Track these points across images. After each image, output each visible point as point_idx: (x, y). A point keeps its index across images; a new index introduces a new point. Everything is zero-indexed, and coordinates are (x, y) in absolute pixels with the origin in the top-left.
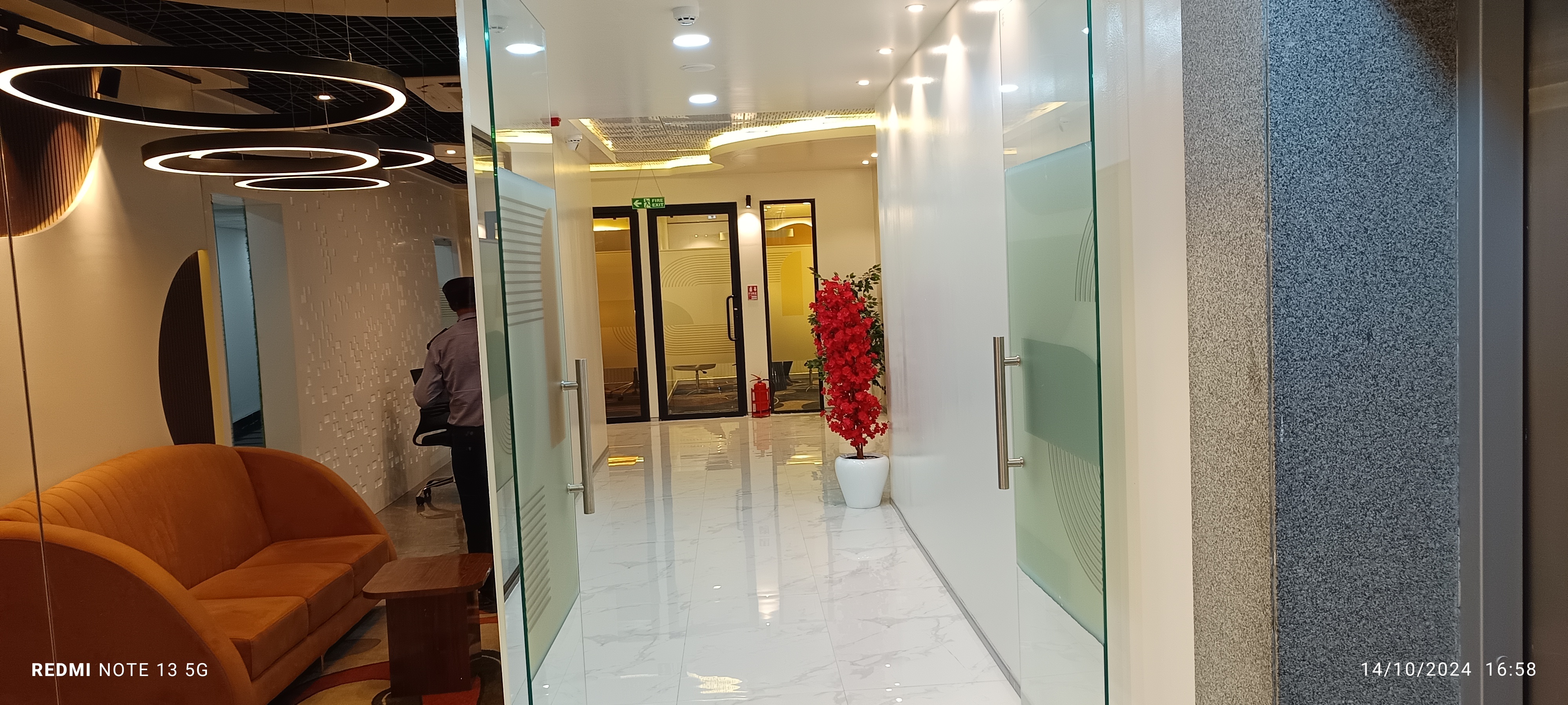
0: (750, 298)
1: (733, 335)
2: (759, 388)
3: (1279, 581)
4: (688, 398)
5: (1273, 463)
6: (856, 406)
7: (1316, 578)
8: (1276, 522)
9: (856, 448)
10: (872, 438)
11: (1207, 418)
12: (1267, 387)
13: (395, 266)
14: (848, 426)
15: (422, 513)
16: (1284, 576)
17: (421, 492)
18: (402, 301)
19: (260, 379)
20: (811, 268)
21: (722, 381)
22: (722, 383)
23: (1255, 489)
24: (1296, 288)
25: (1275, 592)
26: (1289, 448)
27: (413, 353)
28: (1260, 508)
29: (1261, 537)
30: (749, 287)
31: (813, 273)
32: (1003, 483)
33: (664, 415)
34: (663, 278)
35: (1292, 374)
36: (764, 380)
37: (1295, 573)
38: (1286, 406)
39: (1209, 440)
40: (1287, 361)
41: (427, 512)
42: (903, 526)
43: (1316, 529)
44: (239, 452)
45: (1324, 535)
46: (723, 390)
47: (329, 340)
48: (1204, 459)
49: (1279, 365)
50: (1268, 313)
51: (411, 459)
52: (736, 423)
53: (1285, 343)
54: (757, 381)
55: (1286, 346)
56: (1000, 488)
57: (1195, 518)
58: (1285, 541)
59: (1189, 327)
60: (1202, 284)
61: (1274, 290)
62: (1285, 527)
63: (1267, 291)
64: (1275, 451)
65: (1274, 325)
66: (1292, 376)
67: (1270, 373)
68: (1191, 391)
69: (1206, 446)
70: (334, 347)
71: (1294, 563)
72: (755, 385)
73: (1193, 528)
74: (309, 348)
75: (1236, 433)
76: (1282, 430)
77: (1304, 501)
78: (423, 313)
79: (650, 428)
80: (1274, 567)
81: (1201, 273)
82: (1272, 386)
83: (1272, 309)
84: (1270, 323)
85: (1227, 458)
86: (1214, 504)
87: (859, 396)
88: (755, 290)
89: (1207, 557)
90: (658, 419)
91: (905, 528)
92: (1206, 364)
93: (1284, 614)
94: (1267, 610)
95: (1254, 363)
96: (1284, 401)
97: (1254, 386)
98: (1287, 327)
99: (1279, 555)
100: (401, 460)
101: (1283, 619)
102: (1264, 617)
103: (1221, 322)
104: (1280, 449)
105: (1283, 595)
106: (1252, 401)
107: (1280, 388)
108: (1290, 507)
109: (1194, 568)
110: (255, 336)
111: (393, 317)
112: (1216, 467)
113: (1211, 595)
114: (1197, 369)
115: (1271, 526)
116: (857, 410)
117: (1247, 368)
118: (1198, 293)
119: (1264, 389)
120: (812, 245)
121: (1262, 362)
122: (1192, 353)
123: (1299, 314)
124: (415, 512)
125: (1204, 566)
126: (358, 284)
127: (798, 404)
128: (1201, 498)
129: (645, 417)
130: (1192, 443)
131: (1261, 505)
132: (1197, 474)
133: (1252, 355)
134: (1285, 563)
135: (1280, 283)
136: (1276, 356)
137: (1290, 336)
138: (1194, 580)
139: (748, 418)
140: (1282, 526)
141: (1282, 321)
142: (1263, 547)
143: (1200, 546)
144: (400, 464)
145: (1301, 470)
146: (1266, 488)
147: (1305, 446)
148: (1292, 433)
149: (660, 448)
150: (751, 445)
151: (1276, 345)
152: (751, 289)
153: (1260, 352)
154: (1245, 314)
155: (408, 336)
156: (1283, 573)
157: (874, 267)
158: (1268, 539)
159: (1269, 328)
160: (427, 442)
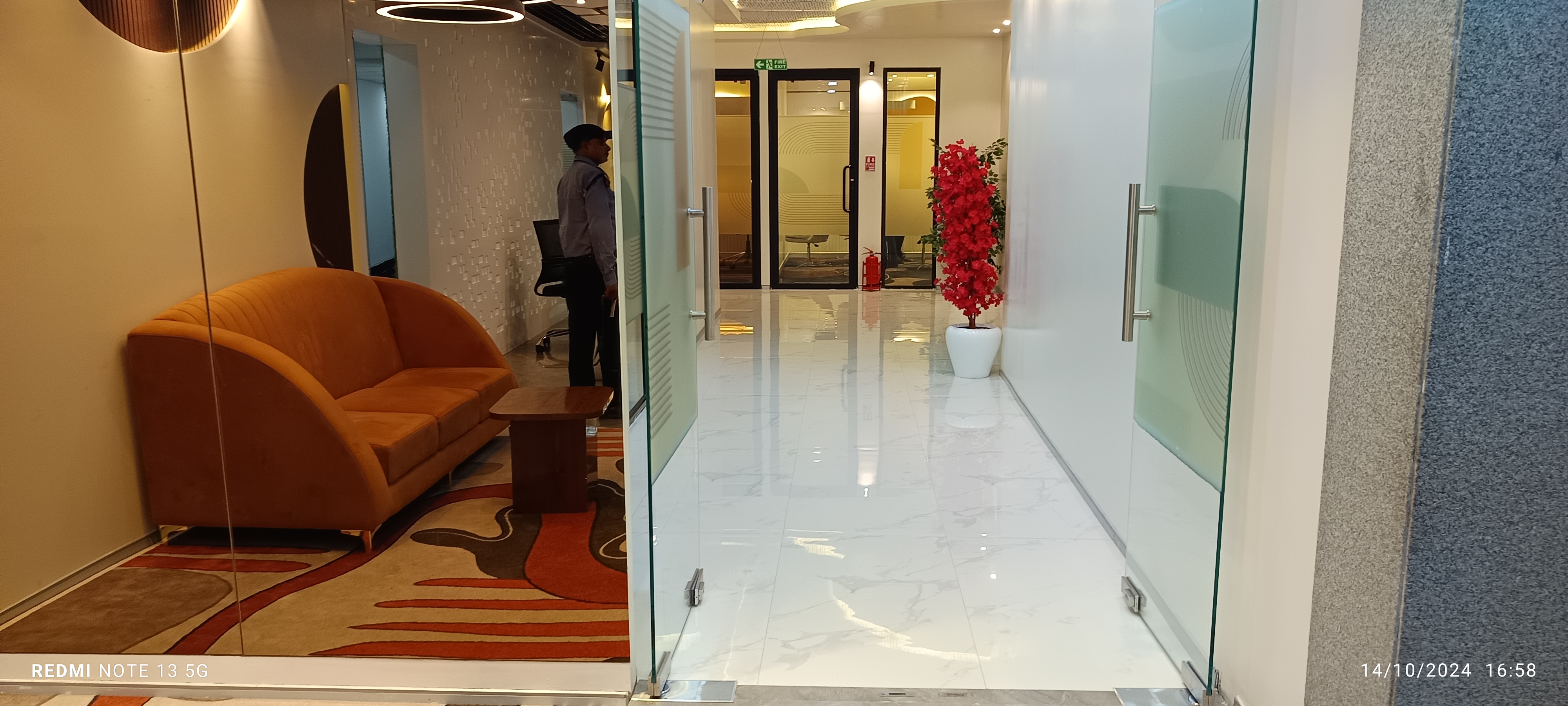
0: (867, 169)
1: (847, 207)
2: (870, 261)
3: (1426, 410)
4: (798, 270)
5: (1433, 286)
6: (972, 275)
7: (1467, 409)
8: (1430, 348)
9: (969, 318)
10: (986, 309)
11: (1361, 246)
12: (1435, 206)
13: (522, 117)
14: (961, 294)
15: (541, 361)
16: (1431, 404)
17: (540, 341)
18: (527, 151)
19: (393, 217)
20: (932, 140)
21: (832, 256)
22: (833, 258)
23: (1410, 316)
24: (1481, 99)
25: (1420, 420)
26: (1452, 271)
27: (536, 206)
28: (1413, 334)
29: (1409, 365)
30: (867, 157)
31: (934, 145)
32: (1127, 335)
33: (775, 284)
34: (781, 145)
35: (1466, 192)
36: (876, 253)
37: (1444, 403)
38: (1455, 227)
39: (1361, 271)
40: (1462, 179)
41: (546, 361)
42: (1012, 396)
43: (1473, 358)
44: (376, 282)
45: (1480, 365)
46: (834, 264)
47: (458, 184)
48: (1353, 290)
49: (1451, 183)
50: (1446, 127)
51: (531, 310)
52: (844, 295)
53: (1461, 159)
54: (869, 254)
55: (1462, 162)
56: (1123, 340)
57: (1336, 353)
58: (1437, 369)
59: (1350, 152)
60: (1371, 103)
61: (1456, 100)
62: (1439, 355)
63: (1448, 102)
64: (1436, 274)
65: (1451, 139)
66: (1466, 195)
67: (1441, 191)
68: (1345, 220)
69: (1357, 277)
70: (462, 192)
71: (1444, 392)
72: (867, 259)
73: (1332, 364)
74: (439, 190)
75: (1393, 259)
76: (1447, 252)
77: (1462, 328)
78: (547, 164)
79: (761, 295)
80: (1422, 396)
81: (1372, 92)
82: (1442, 205)
83: (1451, 121)
84: (1447, 136)
85: (1380, 286)
86: (1359, 336)
87: (976, 265)
88: (873, 161)
89: (1346, 392)
90: (769, 287)
91: (1013, 398)
92: (1366, 190)
93: (1427, 443)
94: (1408, 439)
95: (1423, 183)
96: (1453, 221)
97: (1420, 207)
98: (1466, 141)
99: (1429, 383)
100: (522, 310)
101: (1426, 449)
102: (1404, 447)
103: (1388, 142)
104: (1442, 273)
105: (1428, 425)
106: (1416, 223)
107: (1451, 207)
108: (1447, 334)
109: (1329, 404)
110: (389, 176)
111: (518, 166)
112: (1366, 297)
113: (1345, 430)
114: (1355, 196)
115: (1423, 353)
116: (972, 279)
117: (1414, 189)
118: (1366, 115)
119: (1432, 209)
120: (935, 116)
121: (1433, 179)
122: (1352, 179)
123: (1481, 128)
124: (534, 360)
125: (1342, 401)
126: (487, 130)
127: (910, 281)
128: (1345, 332)
129: (756, 284)
130: (1341, 275)
131: (1414, 331)
132: (1343, 307)
133: (1422, 173)
134: (1434, 392)
135: (1464, 94)
136: (1450, 173)
137: (1468, 151)
138: (1328, 416)
139: (858, 291)
140: (1435, 353)
141: (1461, 135)
142: (1411, 375)
143: (1338, 381)
144: (521, 313)
145: (1463, 296)
146: (1421, 313)
147: (1471, 270)
148: (1458, 255)
149: (769, 313)
150: (859, 316)
151: (1451, 160)
152: (869, 159)
153: (1431, 169)
154: (1419, 130)
155: (532, 187)
156: (1431, 402)
157: (998, 141)
158: (1419, 366)
159: (1446, 142)
160: (548, 292)
